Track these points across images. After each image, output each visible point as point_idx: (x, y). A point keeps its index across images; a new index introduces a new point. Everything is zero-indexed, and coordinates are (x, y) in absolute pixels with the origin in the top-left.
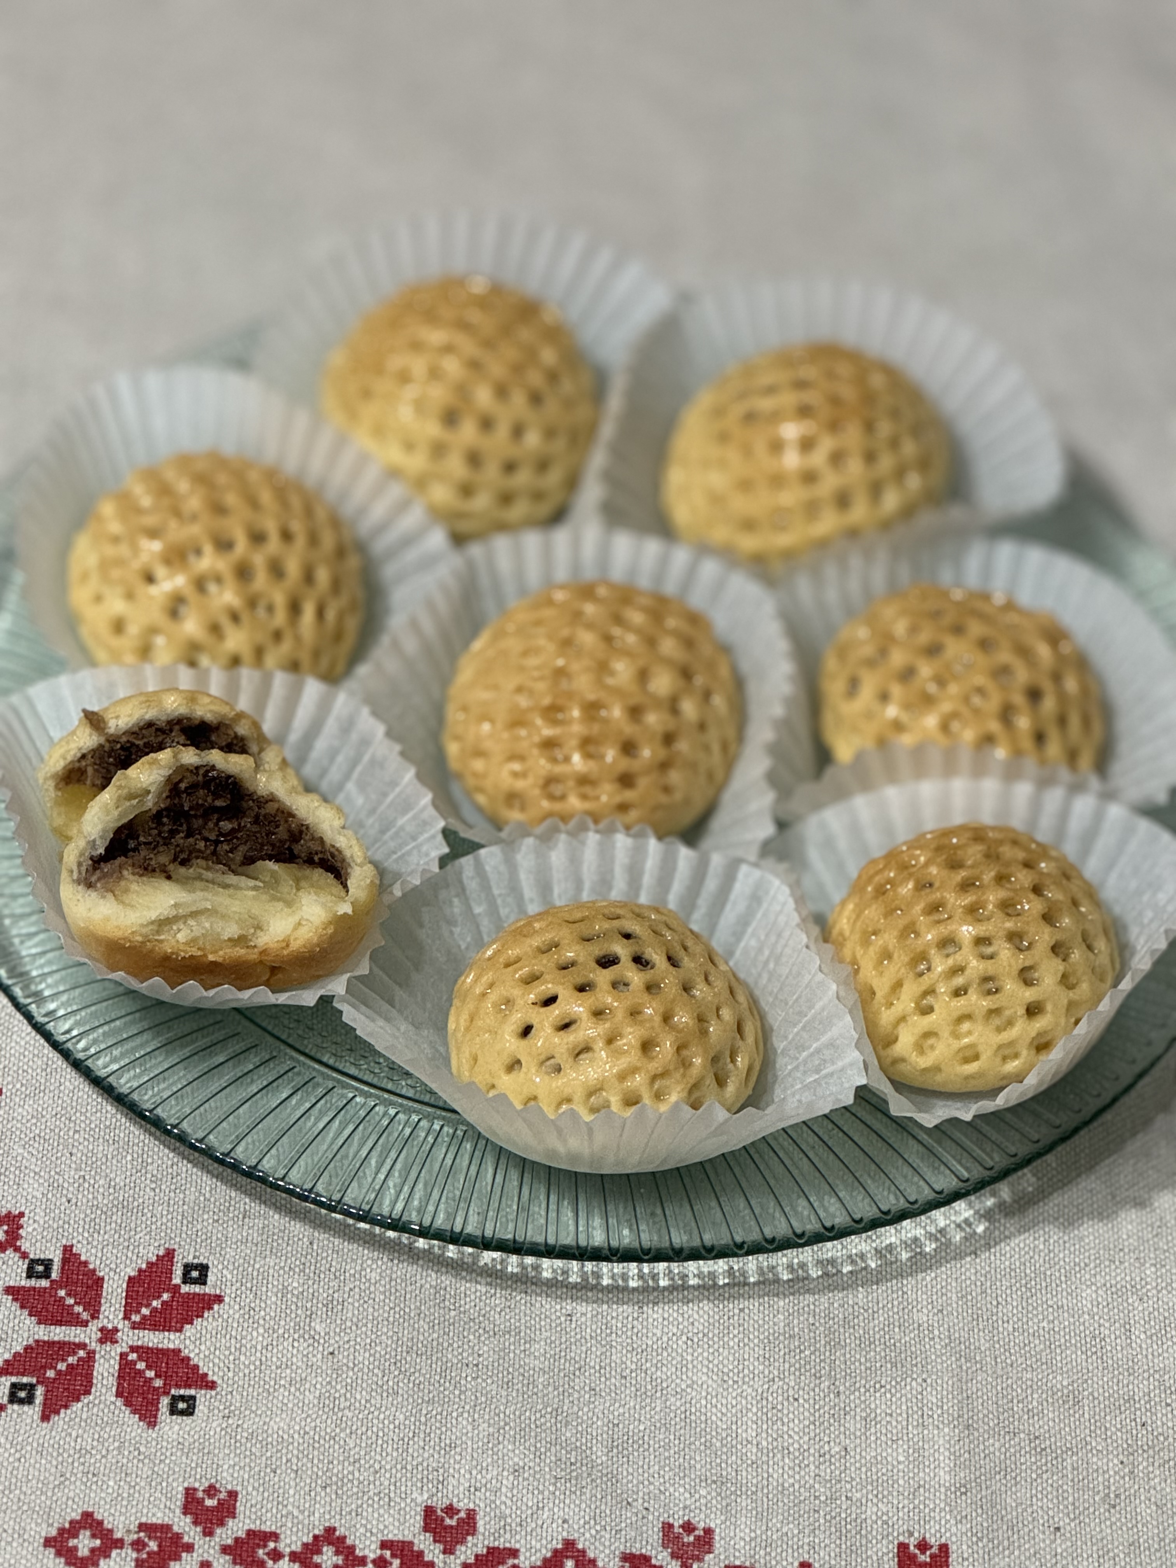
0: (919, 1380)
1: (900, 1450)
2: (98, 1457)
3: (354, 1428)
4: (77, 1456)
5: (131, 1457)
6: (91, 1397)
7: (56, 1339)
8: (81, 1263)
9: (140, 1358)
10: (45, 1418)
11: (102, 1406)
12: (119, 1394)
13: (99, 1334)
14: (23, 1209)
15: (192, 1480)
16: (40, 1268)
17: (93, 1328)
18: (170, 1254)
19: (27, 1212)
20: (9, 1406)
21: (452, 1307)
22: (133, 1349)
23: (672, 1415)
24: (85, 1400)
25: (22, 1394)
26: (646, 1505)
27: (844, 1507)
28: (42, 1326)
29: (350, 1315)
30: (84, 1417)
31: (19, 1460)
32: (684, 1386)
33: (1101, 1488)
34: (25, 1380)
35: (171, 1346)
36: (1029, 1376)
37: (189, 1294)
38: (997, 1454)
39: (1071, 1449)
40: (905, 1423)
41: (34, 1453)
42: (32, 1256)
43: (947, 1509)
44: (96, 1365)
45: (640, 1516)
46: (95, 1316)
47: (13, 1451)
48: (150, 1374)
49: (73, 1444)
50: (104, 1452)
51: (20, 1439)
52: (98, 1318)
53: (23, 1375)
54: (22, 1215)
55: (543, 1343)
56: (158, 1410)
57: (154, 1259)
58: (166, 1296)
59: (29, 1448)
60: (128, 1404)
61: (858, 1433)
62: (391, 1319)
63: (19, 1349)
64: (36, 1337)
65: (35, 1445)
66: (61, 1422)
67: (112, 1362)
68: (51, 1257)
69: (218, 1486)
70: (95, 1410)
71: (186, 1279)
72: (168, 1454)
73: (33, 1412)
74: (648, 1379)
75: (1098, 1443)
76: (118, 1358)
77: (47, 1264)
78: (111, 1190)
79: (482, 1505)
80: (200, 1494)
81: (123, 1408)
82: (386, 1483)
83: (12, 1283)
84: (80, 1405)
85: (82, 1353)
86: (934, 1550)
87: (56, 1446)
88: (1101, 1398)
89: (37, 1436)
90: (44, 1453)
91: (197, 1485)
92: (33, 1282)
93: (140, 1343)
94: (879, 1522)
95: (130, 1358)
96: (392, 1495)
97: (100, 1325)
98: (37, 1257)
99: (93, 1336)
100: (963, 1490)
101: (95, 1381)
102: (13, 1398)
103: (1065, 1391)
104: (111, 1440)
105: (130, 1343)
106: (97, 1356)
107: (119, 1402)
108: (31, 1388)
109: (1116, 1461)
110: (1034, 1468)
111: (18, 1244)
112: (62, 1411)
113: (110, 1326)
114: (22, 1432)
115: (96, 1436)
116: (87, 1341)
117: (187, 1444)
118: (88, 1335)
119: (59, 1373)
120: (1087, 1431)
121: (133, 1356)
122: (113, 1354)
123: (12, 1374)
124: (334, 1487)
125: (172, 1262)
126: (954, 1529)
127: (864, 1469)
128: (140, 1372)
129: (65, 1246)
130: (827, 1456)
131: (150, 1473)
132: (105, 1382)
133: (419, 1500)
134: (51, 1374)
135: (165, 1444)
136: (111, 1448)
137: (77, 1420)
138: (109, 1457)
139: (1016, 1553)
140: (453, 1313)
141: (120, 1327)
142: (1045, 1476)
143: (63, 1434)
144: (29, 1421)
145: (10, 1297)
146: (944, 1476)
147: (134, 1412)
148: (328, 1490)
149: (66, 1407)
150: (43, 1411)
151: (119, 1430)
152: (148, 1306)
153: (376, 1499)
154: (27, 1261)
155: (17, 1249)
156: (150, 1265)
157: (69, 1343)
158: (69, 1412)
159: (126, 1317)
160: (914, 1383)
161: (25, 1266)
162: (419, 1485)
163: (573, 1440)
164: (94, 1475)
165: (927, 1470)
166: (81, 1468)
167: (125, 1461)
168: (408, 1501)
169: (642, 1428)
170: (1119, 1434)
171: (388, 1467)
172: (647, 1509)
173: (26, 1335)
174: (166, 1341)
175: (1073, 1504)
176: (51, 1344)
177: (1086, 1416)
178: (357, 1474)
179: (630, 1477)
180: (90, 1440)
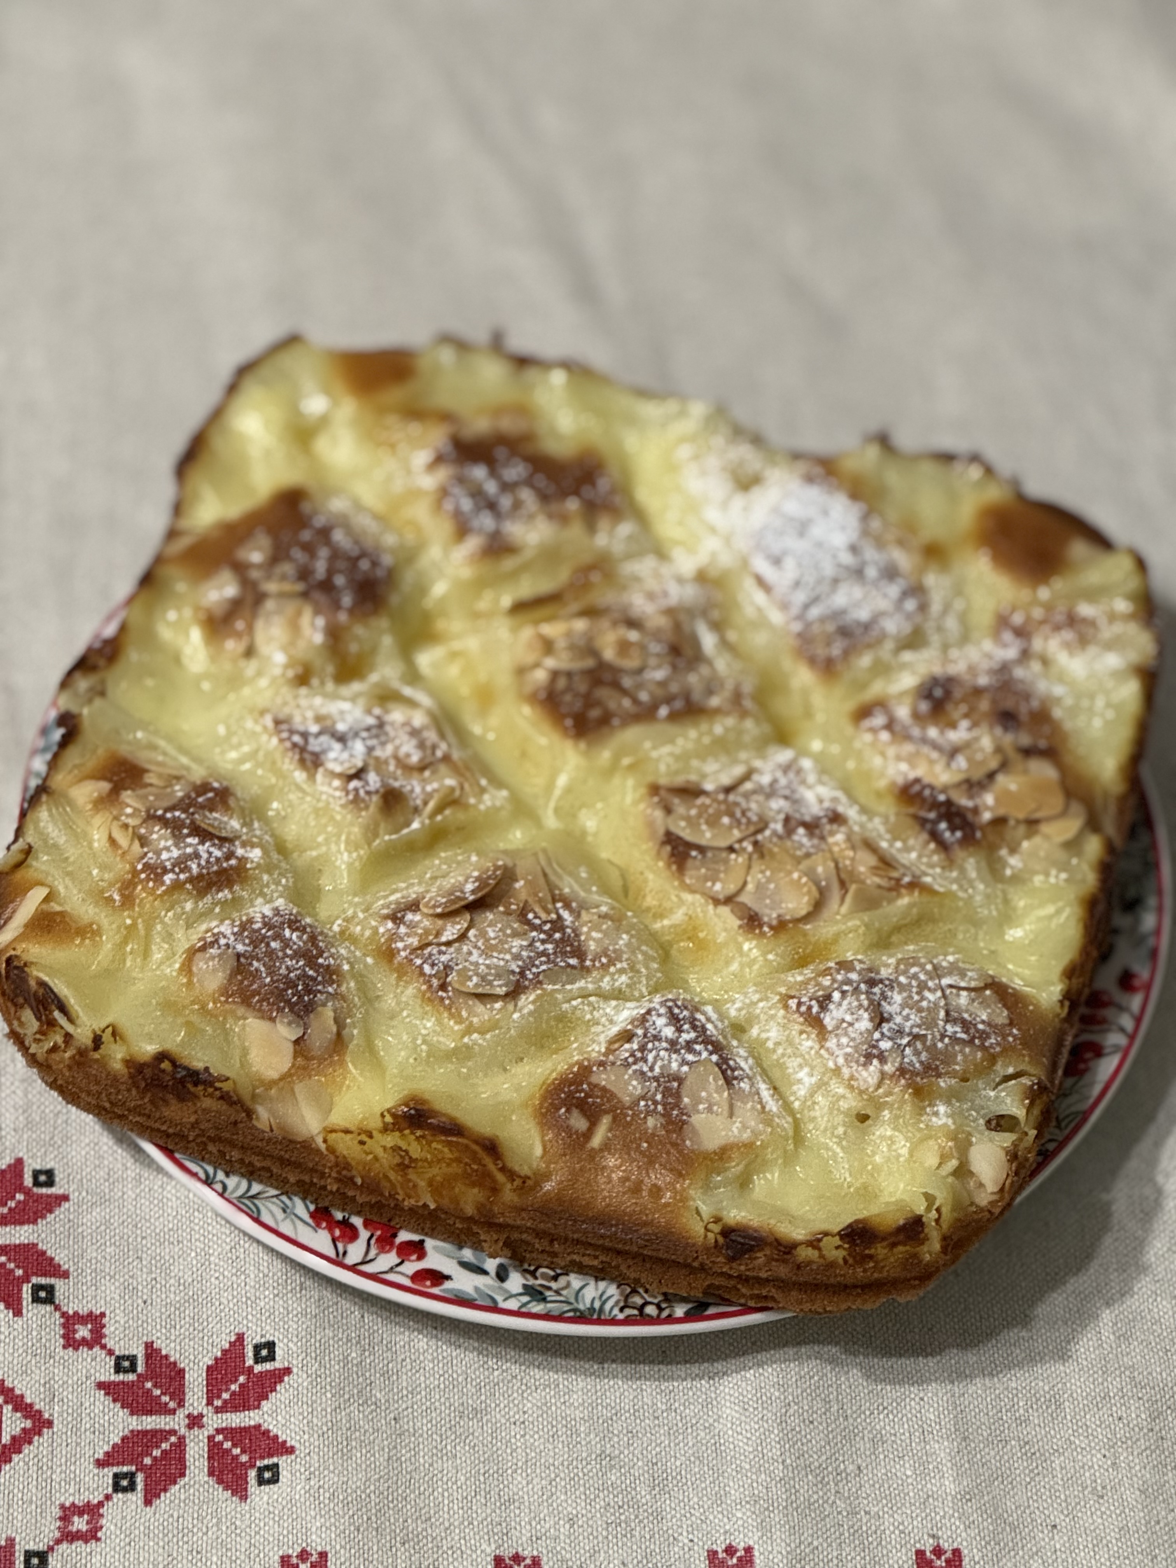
0: (917, 1399)
1: (907, 1465)
2: (200, 1534)
3: (422, 1489)
4: (180, 1535)
5: (229, 1532)
6: (187, 1479)
7: (149, 1427)
8: (161, 1357)
9: (226, 1439)
10: (148, 1502)
11: (197, 1486)
12: (211, 1473)
13: (187, 1421)
14: (103, 1310)
15: (285, 1547)
16: (126, 1364)
17: (181, 1414)
18: (240, 1338)
19: (108, 1313)
20: (114, 1495)
21: (495, 1367)
22: (218, 1431)
23: (704, 1448)
24: (182, 1482)
25: (125, 1483)
26: (691, 1536)
27: (864, 1520)
28: (135, 1417)
29: (404, 1384)
30: (182, 1497)
31: (130, 1544)
32: (711, 1421)
33: (1089, 1482)
34: (125, 1469)
35: (252, 1423)
36: (1014, 1385)
37: (261, 1373)
38: (993, 1461)
39: (1057, 1451)
40: (908, 1441)
41: (142, 1536)
42: (117, 1353)
43: (956, 1515)
44: (187, 1449)
45: (686, 1549)
46: (181, 1404)
47: (123, 1536)
48: (237, 1451)
49: (175, 1524)
50: (204, 1530)
51: (128, 1524)
52: (184, 1406)
53: (123, 1464)
54: (103, 1315)
55: (580, 1393)
56: (247, 1483)
57: (227, 1346)
58: (242, 1379)
59: (137, 1532)
60: (220, 1481)
61: (868, 1453)
62: (442, 1386)
63: (117, 1440)
64: (131, 1428)
65: (142, 1528)
66: (163, 1505)
67: (201, 1444)
68: (135, 1353)
69: (309, 1549)
70: (192, 1491)
71: (258, 1359)
72: (262, 1524)
73: (136, 1498)
74: (678, 1418)
75: (1081, 1441)
76: (206, 1440)
77: (133, 1359)
78: (182, 1288)
79: (545, 1552)
80: (294, 1561)
81: (216, 1486)
82: (457, 1538)
83: (102, 1379)
84: (177, 1487)
85: (173, 1439)
86: (949, 1555)
87: (161, 1528)
88: (1080, 1398)
89: (142, 1520)
90: (151, 1535)
91: (290, 1551)
92: (121, 1377)
93: (224, 1425)
94: (897, 1532)
95: (217, 1440)
96: (463, 1548)
97: (187, 1412)
98: (122, 1353)
99: (182, 1423)
100: (968, 1497)
101: (188, 1464)
102: (117, 1488)
103: (1048, 1396)
104: (209, 1517)
105: (215, 1426)
106: (187, 1441)
107: (212, 1481)
108: (131, 1476)
109: (1099, 1456)
110: (1027, 1472)
111: (103, 1341)
112: (162, 1494)
113: (195, 1413)
114: (129, 1517)
115: (196, 1515)
116: (177, 1427)
117: (277, 1512)
118: (177, 1422)
119: (155, 1459)
120: (1070, 1431)
121: (219, 1438)
122: (201, 1437)
123: (113, 1465)
124: (412, 1544)
125: (243, 1345)
126: (964, 1534)
127: (877, 1486)
128: (228, 1451)
129: (146, 1344)
130: (844, 1475)
131: (248, 1545)
132: (197, 1463)
133: (488, 1550)
134: (148, 1461)
135: (257, 1515)
136: (210, 1525)
137: (177, 1501)
138: (210, 1533)
139: (1021, 1553)
140: (496, 1373)
141: (205, 1412)
142: (1037, 1479)
143: (166, 1516)
144: (133, 1507)
145: (102, 1392)
146: (950, 1486)
147: (226, 1489)
148: (407, 1546)
149: (165, 1490)
150: (145, 1496)
151: (215, 1507)
152: (227, 1390)
153: (450, 1552)
154: (113, 1358)
155: (103, 1347)
156: (225, 1352)
157: (161, 1431)
158: (168, 1494)
159: (209, 1403)
160: (913, 1403)
161: (113, 1363)
162: (486, 1537)
163: (619, 1482)
164: (198, 1552)
165: (933, 1481)
166: (185, 1546)
167: (224, 1536)
168: (479, 1552)
169: (678, 1463)
170: (1099, 1430)
171: (456, 1523)
172: (691, 1541)
173: (121, 1427)
174: (247, 1419)
175: (1066, 1501)
176: (145, 1433)
177: (1068, 1417)
178: (429, 1531)
179: (673, 1512)
180: (190, 1519)
